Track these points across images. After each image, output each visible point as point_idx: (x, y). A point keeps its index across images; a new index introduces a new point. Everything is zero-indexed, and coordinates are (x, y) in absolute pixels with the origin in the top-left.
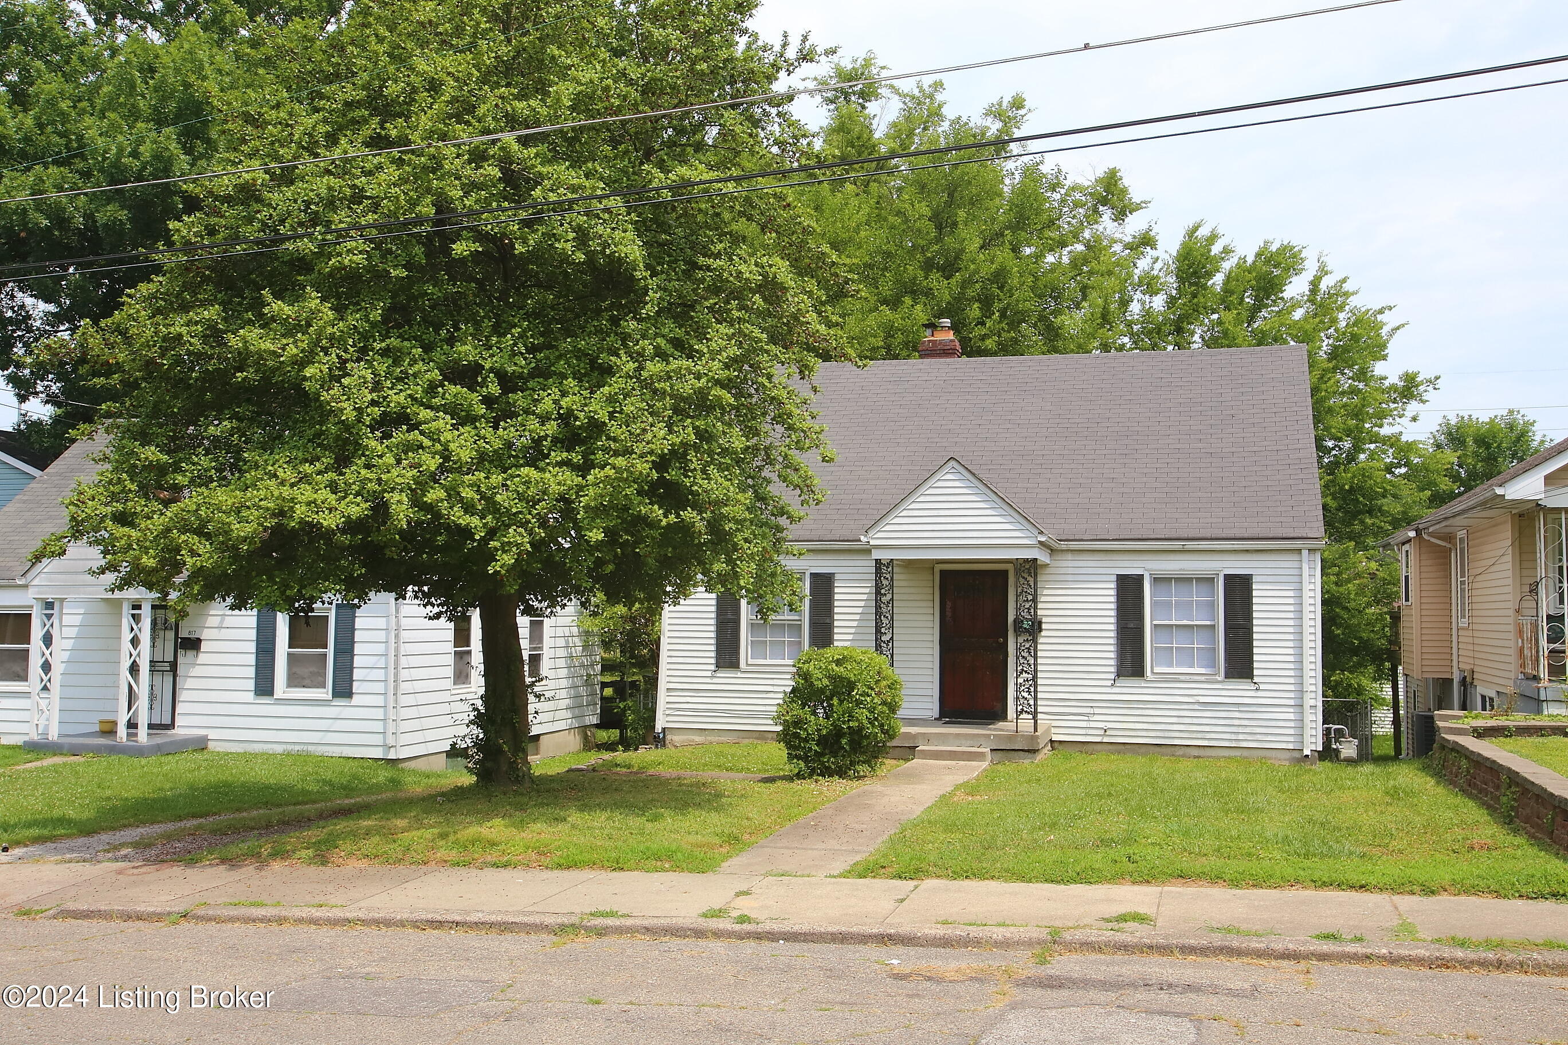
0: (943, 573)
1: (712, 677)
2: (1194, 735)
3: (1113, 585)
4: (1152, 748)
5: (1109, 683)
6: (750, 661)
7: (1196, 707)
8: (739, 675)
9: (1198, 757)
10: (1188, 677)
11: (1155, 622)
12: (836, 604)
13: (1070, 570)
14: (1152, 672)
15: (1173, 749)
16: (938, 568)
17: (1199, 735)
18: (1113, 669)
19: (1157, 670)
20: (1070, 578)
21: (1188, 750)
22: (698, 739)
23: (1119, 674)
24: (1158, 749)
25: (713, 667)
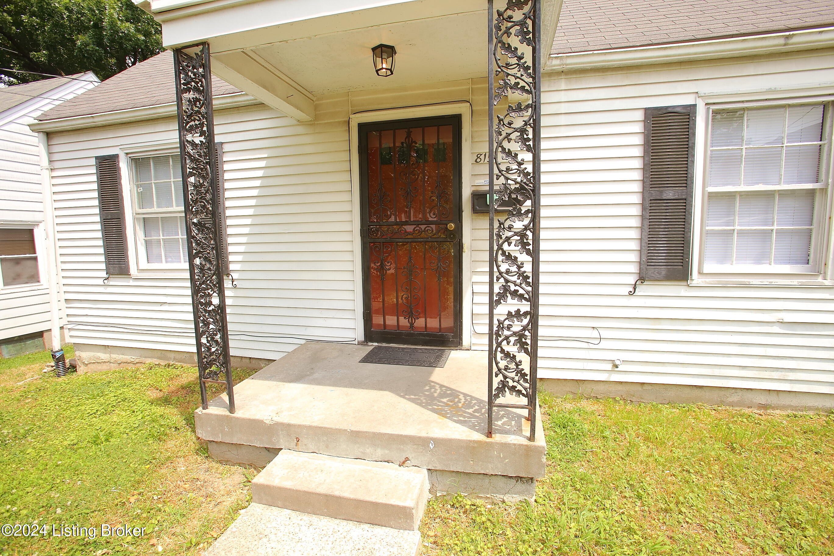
0: (361, 126)
1: (105, 285)
2: (766, 374)
3: (639, 128)
4: (688, 391)
5: (626, 290)
6: (143, 264)
7: (776, 329)
8: (132, 283)
9: (765, 407)
10: (766, 281)
11: (711, 189)
12: (227, 185)
13: (564, 108)
14: (700, 273)
15: (722, 393)
16: (357, 119)
17: (775, 375)
18: (634, 268)
19: (708, 268)
20: (563, 120)
21: (749, 395)
22: (104, 356)
23: (642, 278)
24: (697, 392)
25: (104, 274)
